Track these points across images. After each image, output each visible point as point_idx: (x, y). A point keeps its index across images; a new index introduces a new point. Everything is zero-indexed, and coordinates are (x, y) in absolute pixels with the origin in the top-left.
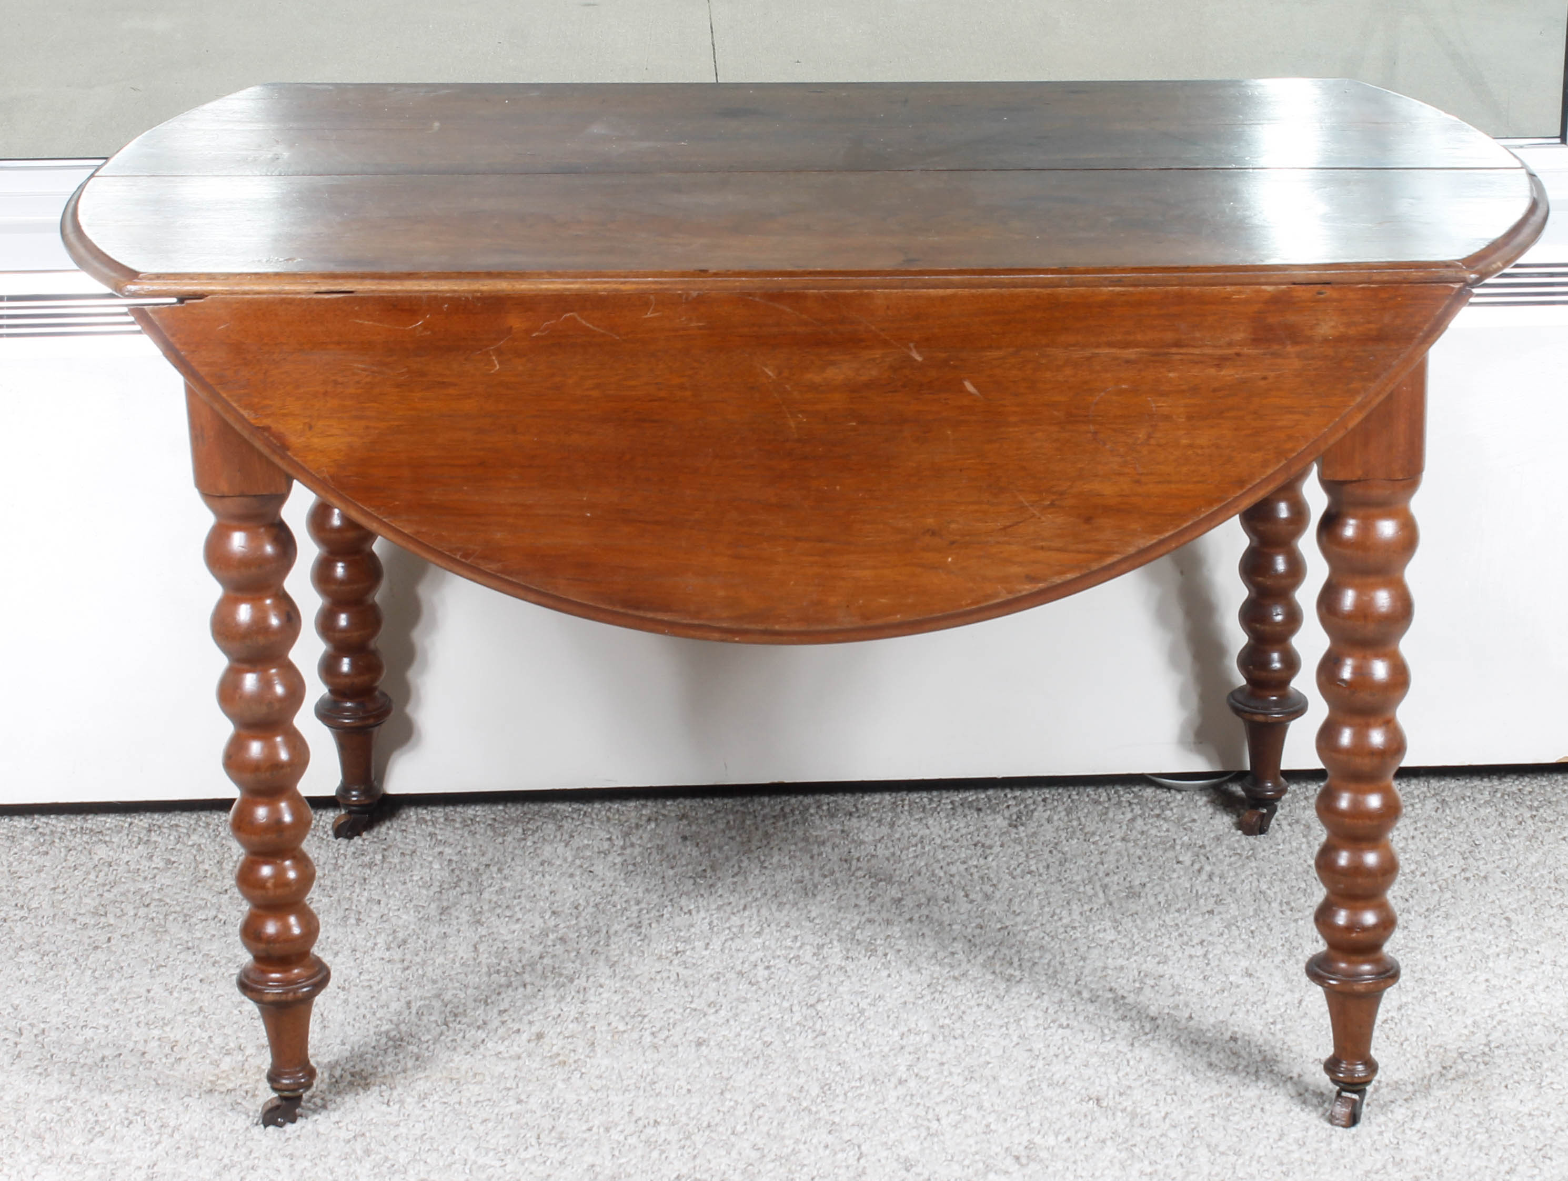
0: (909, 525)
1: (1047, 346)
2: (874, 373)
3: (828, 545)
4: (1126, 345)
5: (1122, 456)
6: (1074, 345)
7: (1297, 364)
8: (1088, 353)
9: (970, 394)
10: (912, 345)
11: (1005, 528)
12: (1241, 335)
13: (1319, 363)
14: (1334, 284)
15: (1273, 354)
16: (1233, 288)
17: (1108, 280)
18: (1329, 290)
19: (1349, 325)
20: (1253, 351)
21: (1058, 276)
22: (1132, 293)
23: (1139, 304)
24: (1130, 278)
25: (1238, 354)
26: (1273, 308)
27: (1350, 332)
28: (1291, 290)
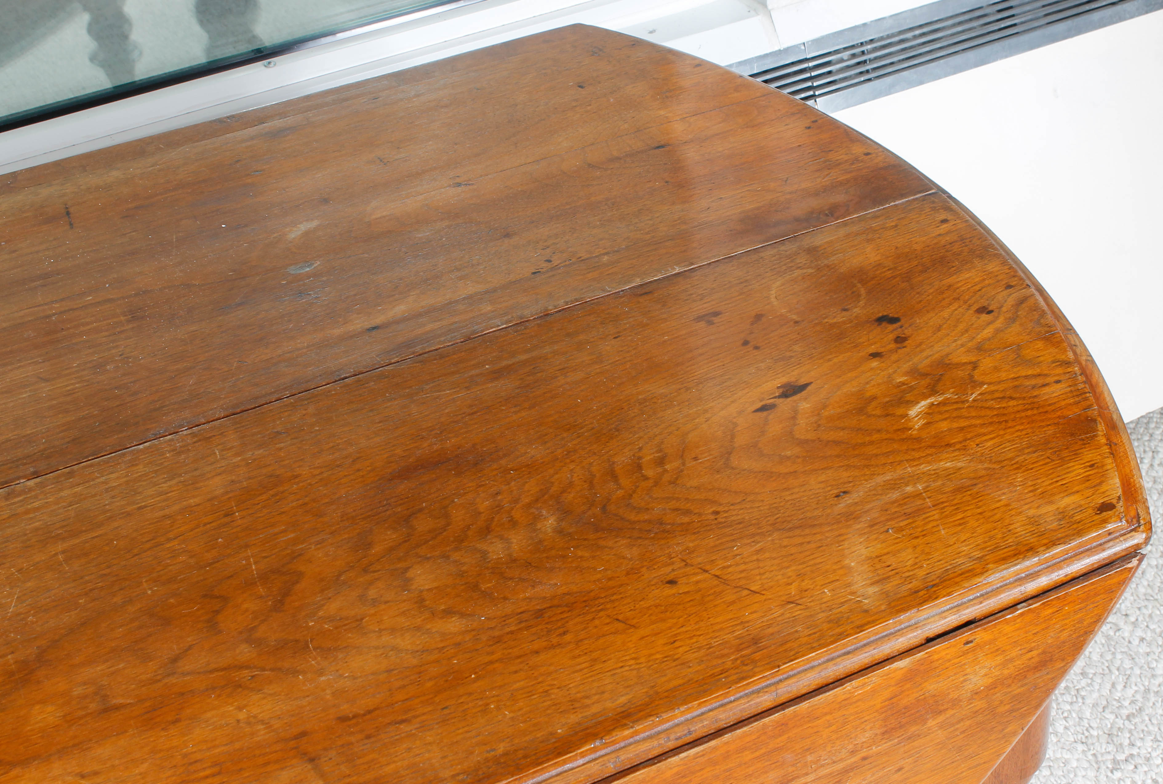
7: (941, 735)
12: (867, 735)
13: (968, 723)
14: (980, 620)
15: (909, 738)
16: (855, 683)
17: (672, 737)
18: (979, 634)
19: (1004, 665)
20: (885, 746)
21: (593, 756)
22: (715, 748)
23: (727, 756)
24: (702, 721)
25: (864, 759)
26: (908, 686)
27: (1006, 672)
28: (930, 655)
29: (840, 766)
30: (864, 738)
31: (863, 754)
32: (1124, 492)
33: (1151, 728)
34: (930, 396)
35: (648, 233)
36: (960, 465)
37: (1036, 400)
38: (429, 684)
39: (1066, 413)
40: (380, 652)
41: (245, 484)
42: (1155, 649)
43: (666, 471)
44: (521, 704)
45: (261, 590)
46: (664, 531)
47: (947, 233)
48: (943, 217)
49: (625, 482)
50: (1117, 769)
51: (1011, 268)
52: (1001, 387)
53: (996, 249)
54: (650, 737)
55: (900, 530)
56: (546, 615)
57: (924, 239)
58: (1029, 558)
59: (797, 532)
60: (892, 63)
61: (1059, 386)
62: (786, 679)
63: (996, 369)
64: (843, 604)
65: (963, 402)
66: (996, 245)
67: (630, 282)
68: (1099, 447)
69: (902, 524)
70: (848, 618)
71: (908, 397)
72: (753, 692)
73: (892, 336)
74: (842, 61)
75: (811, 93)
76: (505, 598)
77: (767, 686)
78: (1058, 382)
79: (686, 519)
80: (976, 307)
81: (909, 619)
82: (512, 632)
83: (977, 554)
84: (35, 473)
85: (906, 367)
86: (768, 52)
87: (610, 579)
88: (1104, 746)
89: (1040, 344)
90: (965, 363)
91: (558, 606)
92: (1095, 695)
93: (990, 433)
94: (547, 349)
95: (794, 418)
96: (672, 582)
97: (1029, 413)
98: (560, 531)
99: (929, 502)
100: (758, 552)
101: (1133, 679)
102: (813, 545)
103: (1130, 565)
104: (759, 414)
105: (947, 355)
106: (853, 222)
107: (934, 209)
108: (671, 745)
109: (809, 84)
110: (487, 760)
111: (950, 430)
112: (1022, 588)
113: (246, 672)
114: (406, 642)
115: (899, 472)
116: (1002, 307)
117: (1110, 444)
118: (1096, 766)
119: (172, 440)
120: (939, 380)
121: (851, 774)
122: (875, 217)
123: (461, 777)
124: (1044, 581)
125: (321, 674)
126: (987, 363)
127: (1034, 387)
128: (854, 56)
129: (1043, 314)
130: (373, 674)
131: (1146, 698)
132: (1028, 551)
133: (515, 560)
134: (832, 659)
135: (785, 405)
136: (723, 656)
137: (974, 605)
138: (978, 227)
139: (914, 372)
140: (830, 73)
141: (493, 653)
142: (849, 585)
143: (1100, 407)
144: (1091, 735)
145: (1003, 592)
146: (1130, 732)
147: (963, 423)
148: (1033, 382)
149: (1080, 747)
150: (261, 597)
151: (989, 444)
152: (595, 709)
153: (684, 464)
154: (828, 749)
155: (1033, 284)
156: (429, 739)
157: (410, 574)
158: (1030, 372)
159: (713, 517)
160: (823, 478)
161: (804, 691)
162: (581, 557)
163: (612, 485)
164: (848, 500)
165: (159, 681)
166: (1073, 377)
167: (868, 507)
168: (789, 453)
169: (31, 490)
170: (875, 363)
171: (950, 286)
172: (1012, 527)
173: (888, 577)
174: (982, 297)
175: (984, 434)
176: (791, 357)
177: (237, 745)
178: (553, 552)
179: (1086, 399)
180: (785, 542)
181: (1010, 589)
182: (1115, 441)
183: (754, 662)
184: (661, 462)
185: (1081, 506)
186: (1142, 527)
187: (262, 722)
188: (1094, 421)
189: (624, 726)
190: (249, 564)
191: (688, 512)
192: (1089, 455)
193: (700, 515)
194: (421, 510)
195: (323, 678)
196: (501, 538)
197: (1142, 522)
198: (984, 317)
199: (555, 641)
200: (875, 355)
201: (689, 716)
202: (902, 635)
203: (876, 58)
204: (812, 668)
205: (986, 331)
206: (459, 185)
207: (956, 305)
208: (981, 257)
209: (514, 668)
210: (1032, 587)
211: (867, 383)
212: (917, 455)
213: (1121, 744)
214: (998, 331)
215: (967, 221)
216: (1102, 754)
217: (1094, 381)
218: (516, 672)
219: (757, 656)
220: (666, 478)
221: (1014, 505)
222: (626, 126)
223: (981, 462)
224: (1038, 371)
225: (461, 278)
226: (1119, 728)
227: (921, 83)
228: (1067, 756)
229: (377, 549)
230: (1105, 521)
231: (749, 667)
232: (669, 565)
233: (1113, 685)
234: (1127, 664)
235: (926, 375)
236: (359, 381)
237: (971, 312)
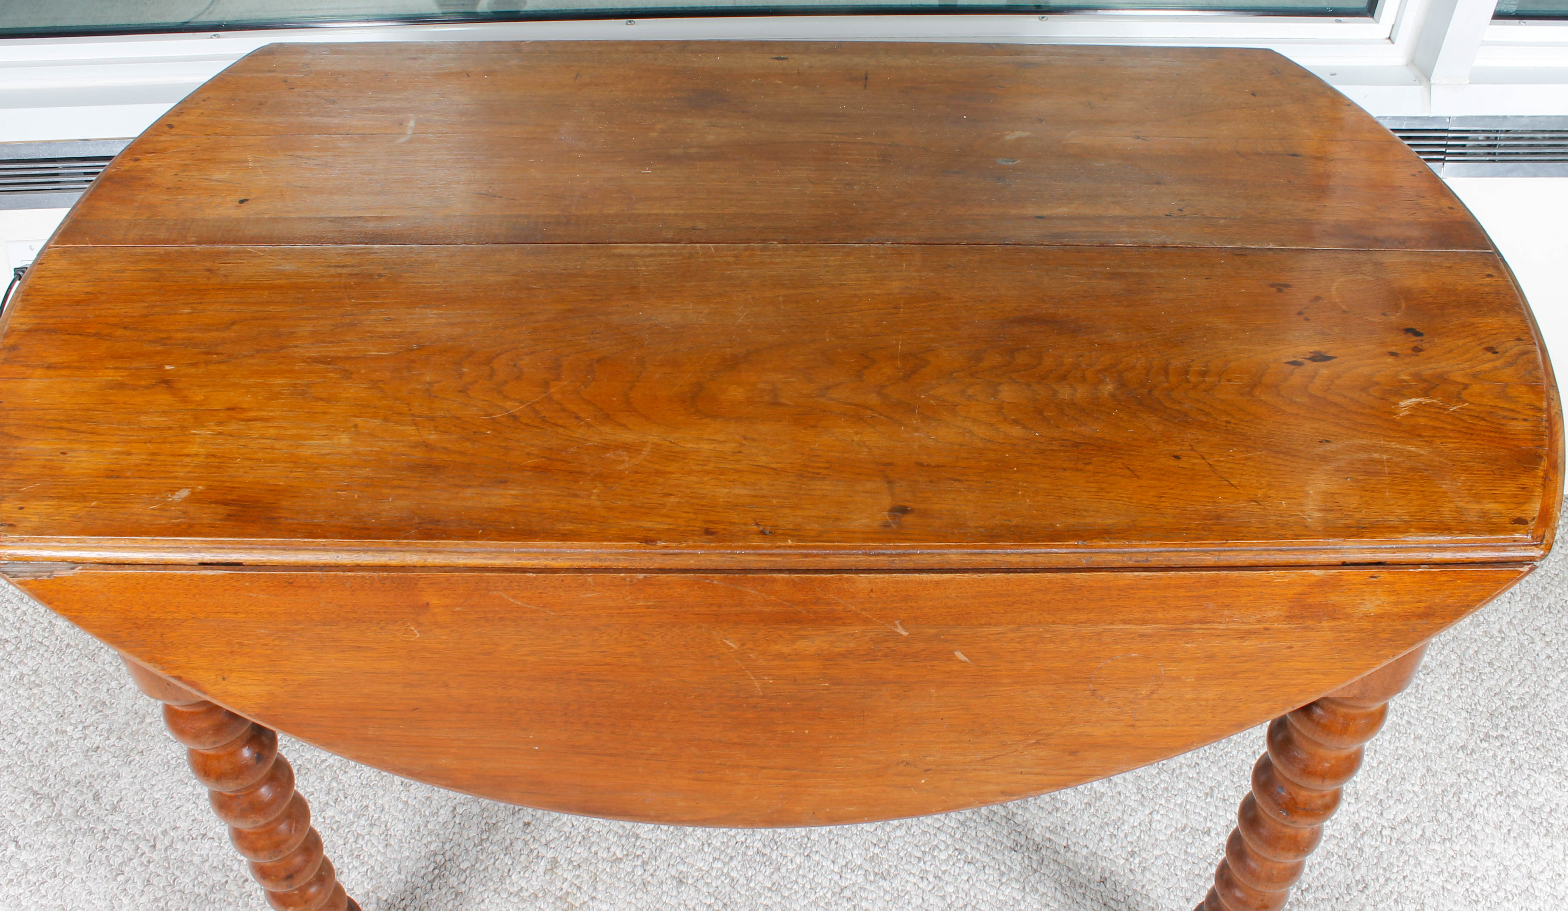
0: (882, 758)
1: (1054, 623)
2: (852, 645)
3: (794, 772)
4: (1144, 622)
5: (1120, 707)
6: (1086, 622)
7: (1330, 635)
8: (1099, 628)
9: (961, 662)
10: (897, 622)
11: (984, 760)
12: (1274, 613)
13: (1353, 635)
14: (1389, 565)
15: (1305, 628)
16: (1277, 572)
17: (1134, 559)
18: (1384, 575)
19: (1396, 604)
20: (1284, 626)
21: (1074, 550)
22: (1160, 578)
23: (1167, 587)
24: (1158, 556)
25: (1266, 629)
26: (1317, 590)
27: (1395, 610)
28: (1341, 574)
29: (1246, 627)
30: (1271, 614)
31: (1267, 625)
32: (1540, 516)
33: (1527, 722)
34: (1422, 396)
35: (1260, 214)
36: (1422, 452)
37: (1501, 427)
38: (984, 463)
39: (1521, 444)
40: (961, 431)
41: (914, 292)
42: (1556, 667)
43: (1205, 381)
44: (1040, 498)
45: (899, 364)
46: (1186, 421)
47: (1487, 285)
48: (1489, 272)
49: (1173, 379)
50: (1486, 741)
51: (1527, 326)
52: (1478, 409)
53: (1522, 309)
54: (1118, 553)
55: (1358, 481)
56: (1081, 448)
57: (1467, 283)
58: (1443, 535)
59: (1281, 456)
60: (1517, 154)
61: (1525, 423)
62: (1229, 551)
63: (1481, 395)
64: (1292, 516)
65: (1445, 409)
66: (1523, 306)
67: (1232, 243)
68: (1535, 477)
69: (1360, 478)
70: (1291, 526)
71: (1405, 391)
72: (1202, 551)
73: (1412, 345)
74: (1477, 139)
75: (1442, 157)
76: (1058, 427)
77: (1213, 551)
78: (1525, 420)
79: (1204, 419)
80: (1486, 345)
81: (1335, 544)
82: (1053, 450)
83: (1407, 518)
84: (784, 240)
85: (1413, 370)
86: (1419, 115)
87: (1136, 440)
88: (1483, 721)
89: (1523, 389)
90: (1459, 383)
91: (1092, 445)
92: (1493, 682)
93: (1455, 438)
94: (1154, 271)
95: (1313, 377)
96: (1177, 457)
97: (1492, 434)
98: (1113, 396)
99: (1386, 470)
100: (1247, 459)
101: (1528, 682)
102: (1287, 469)
103: (1521, 569)
104: (1288, 365)
105: (1448, 372)
106: (1418, 254)
107: (1485, 264)
108: (1131, 563)
109: (1443, 150)
110: (1002, 525)
111: (1425, 425)
112: (1430, 555)
113: (869, 412)
114: (980, 431)
115: (1374, 441)
116: (1507, 352)
117: (1545, 478)
118: (1470, 732)
119: (877, 247)
120: (1433, 388)
121: (1253, 636)
122: (1437, 255)
123: (980, 530)
124: (1448, 556)
125: (917, 431)
126: (1476, 388)
127: (1504, 417)
128: (1488, 138)
129: (1537, 367)
130: (950, 443)
131: (1532, 699)
132: (1445, 530)
133: (1075, 404)
134: (1268, 550)
135: (1310, 366)
136: (1191, 519)
137: (1388, 552)
138: (1514, 288)
139: (1418, 377)
140: (1464, 146)
141: (1035, 459)
142: (1301, 505)
143: (1551, 449)
144: (1477, 709)
145: (1415, 551)
146: (1509, 719)
147: (1436, 424)
148: (1506, 414)
149: (1464, 714)
150: (898, 368)
151: (1451, 445)
152: (1089, 520)
153: (1219, 381)
154: (1242, 612)
155: (1540, 343)
156: (970, 498)
157: (1001, 388)
158: (1506, 406)
159: (1224, 424)
160: (1316, 425)
161: (1239, 564)
162: (1121, 418)
163: (1162, 378)
164: (1328, 447)
165: (813, 397)
166: (1540, 421)
167: (1340, 457)
168: (1298, 400)
169: (778, 250)
170: (1390, 360)
171: (1472, 324)
172: (1441, 509)
173: (1333, 510)
174: (1494, 339)
175: (1450, 438)
176: (1330, 334)
177: (846, 455)
178: (1102, 408)
179: (1542, 440)
180: (1269, 459)
181: (1420, 551)
182: (1551, 477)
183: (1211, 531)
184: (1203, 374)
185: (1501, 513)
186: (1543, 546)
187: (868, 447)
188: (1540, 457)
189: (1103, 539)
190: (897, 345)
191: (1207, 414)
192: (1525, 480)
193: (1216, 419)
194: (1024, 349)
195: (917, 434)
196: (1071, 386)
197: (1545, 542)
198: (1489, 355)
199: (1080, 466)
200: (1393, 354)
201: (1151, 549)
202: (1325, 553)
203: (1505, 146)
204: (1251, 550)
205: (1486, 365)
206: (1138, 137)
207: (1471, 339)
208: (1507, 311)
209: (1045, 474)
210: (1437, 556)
211: (1378, 371)
212: (1392, 434)
213: (1497, 725)
214: (1496, 368)
215: (1508, 281)
216: (1479, 726)
217: (1555, 429)
218: (1045, 477)
219: (1215, 528)
220: (1203, 386)
221: (1449, 494)
222: (1276, 133)
223: (1439, 456)
224: (1513, 407)
225: (1113, 202)
226: (1501, 713)
227: (1535, 176)
228: (1451, 716)
229: (985, 364)
230: (1515, 531)
231: (1206, 533)
232: (1179, 445)
233: (1511, 681)
234: (1529, 670)
235: (1425, 381)
236: (1017, 249)
237: (1481, 347)
